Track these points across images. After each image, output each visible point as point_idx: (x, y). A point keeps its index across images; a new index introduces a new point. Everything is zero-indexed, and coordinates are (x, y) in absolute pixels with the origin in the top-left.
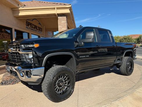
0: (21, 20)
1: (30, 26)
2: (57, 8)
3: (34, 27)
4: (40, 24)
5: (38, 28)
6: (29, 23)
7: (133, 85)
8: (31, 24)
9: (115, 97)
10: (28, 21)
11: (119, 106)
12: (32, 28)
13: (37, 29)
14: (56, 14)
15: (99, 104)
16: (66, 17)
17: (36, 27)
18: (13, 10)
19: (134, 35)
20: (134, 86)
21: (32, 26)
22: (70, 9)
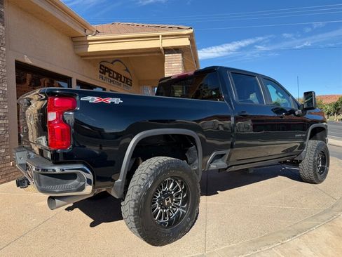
0: (89, 61)
1: (107, 74)
2: (162, 36)
3: (115, 75)
4: (127, 70)
5: (123, 78)
6: (106, 68)
7: (333, 204)
8: (109, 70)
9: (290, 229)
10: (102, 64)
11: (301, 249)
12: (112, 79)
13: (121, 81)
14: (161, 48)
15: (254, 242)
16: (181, 54)
17: (119, 77)
18: (74, 42)
19: (327, 97)
20: (333, 206)
21: (111, 75)
22: (191, 37)
